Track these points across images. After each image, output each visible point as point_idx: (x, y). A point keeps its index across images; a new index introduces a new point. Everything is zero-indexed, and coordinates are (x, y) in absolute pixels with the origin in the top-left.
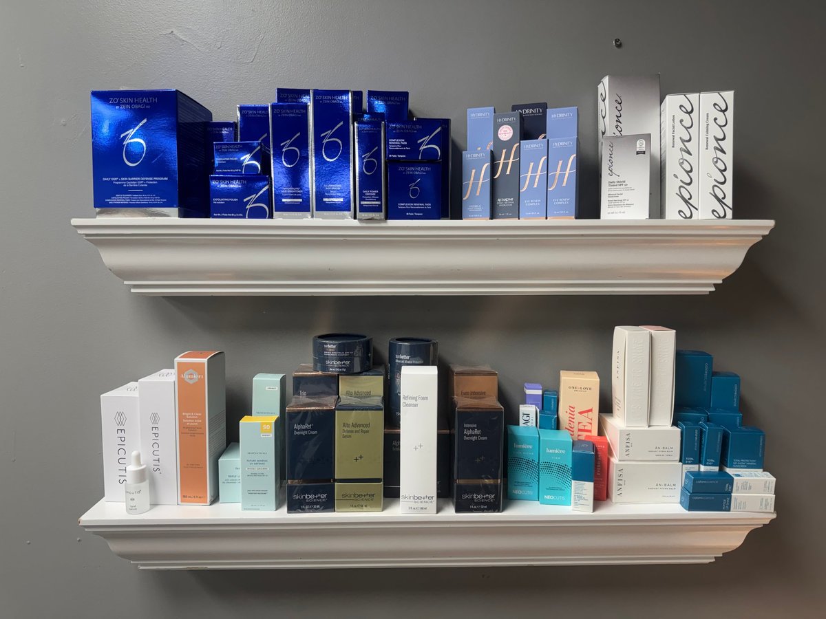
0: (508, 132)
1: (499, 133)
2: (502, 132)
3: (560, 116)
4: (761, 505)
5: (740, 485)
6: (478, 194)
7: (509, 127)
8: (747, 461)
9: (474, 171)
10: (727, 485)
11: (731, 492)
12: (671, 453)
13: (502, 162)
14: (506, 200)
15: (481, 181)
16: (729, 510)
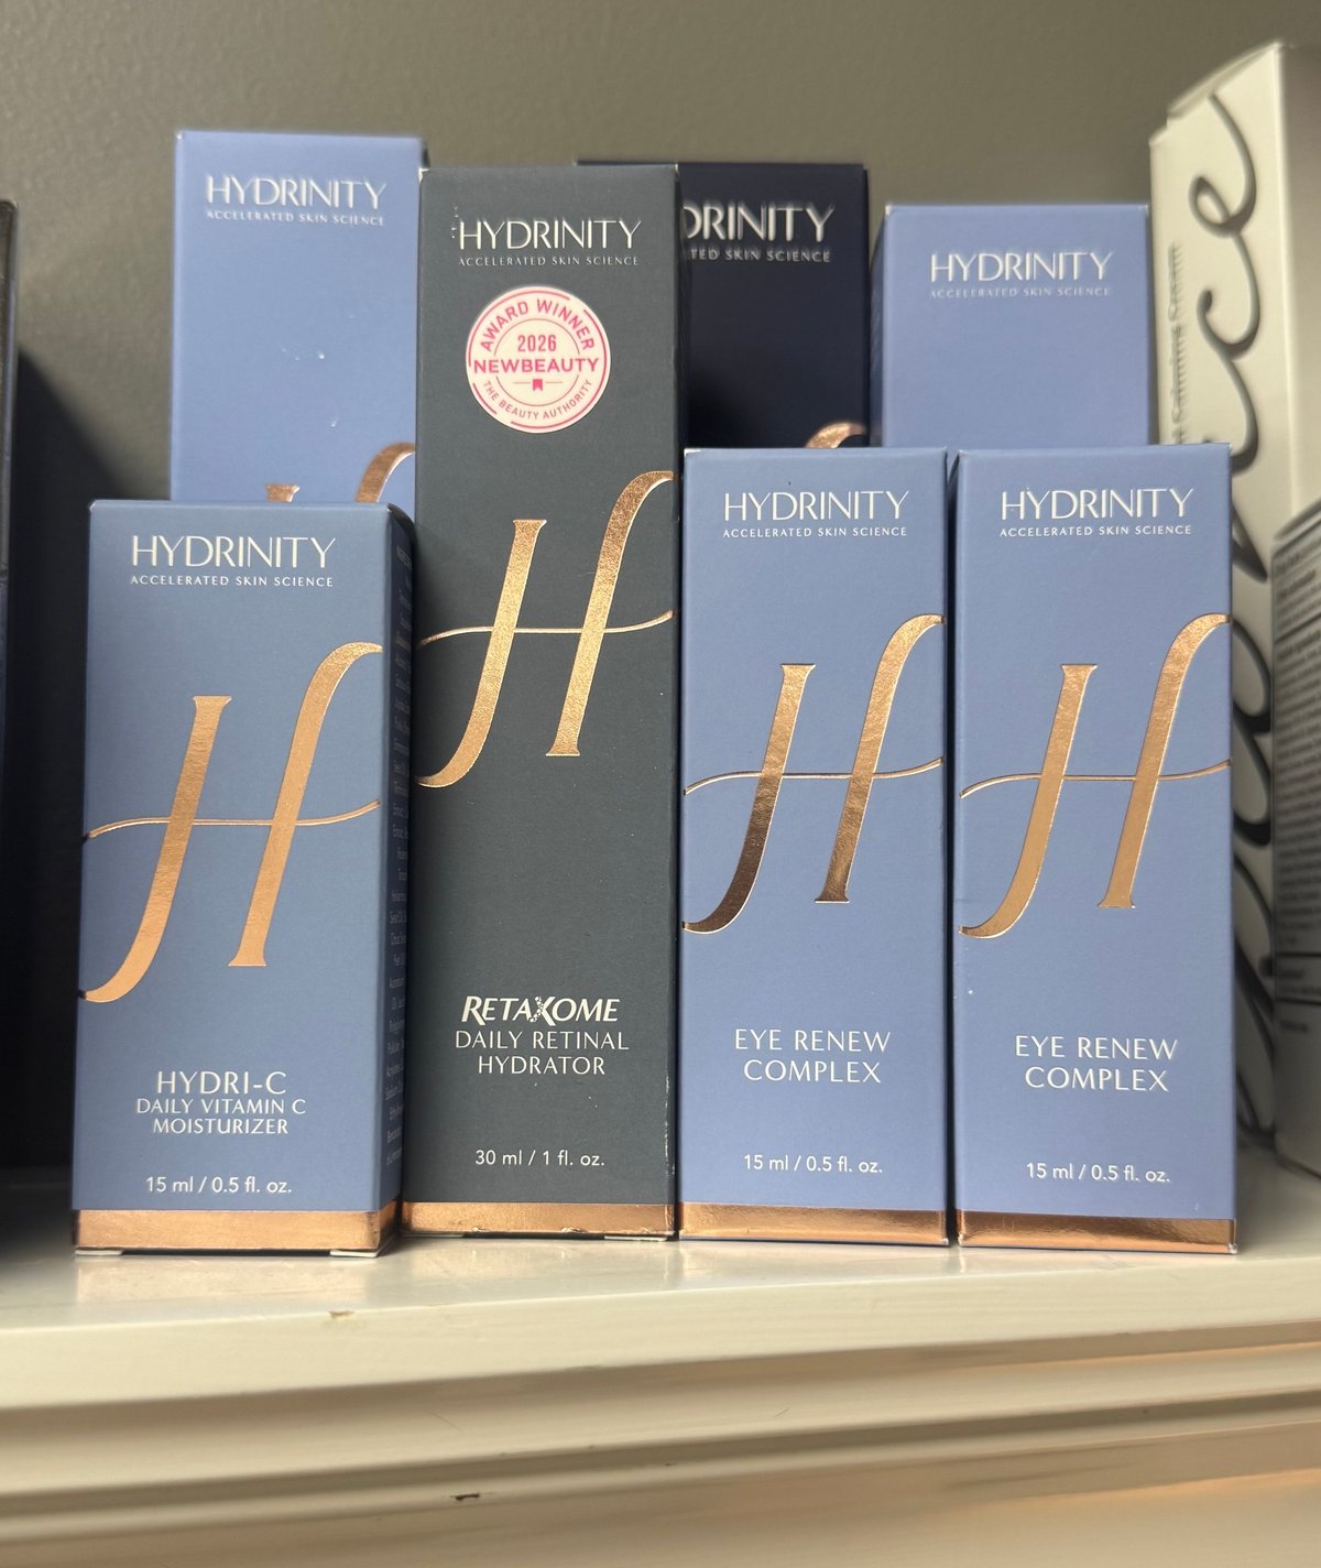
0: (566, 349)
1: (476, 352)
2: (508, 349)
3: (1005, 265)
6: (249, 954)
7: (577, 306)
9: (209, 709)
13: (504, 629)
14: (548, 1010)
15: (286, 820)
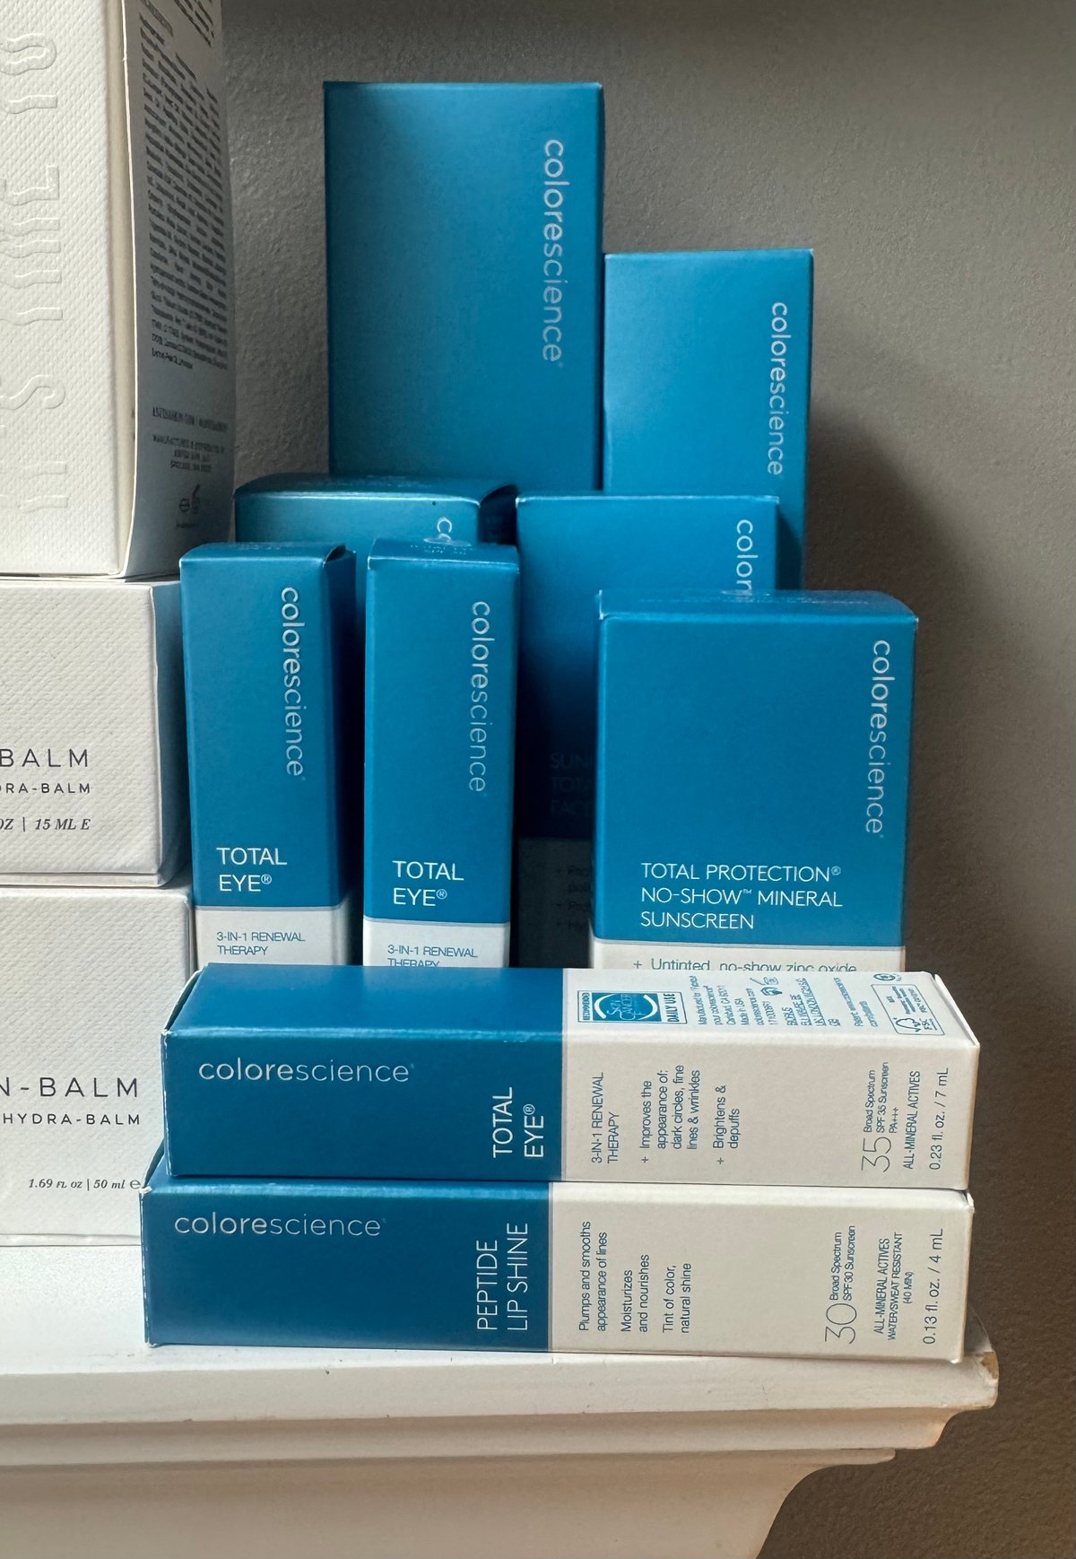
4: (840, 1292)
5: (624, 1104)
8: (762, 872)
10: (503, 1105)
11: (549, 1171)
12: (79, 807)
16: (537, 1339)
